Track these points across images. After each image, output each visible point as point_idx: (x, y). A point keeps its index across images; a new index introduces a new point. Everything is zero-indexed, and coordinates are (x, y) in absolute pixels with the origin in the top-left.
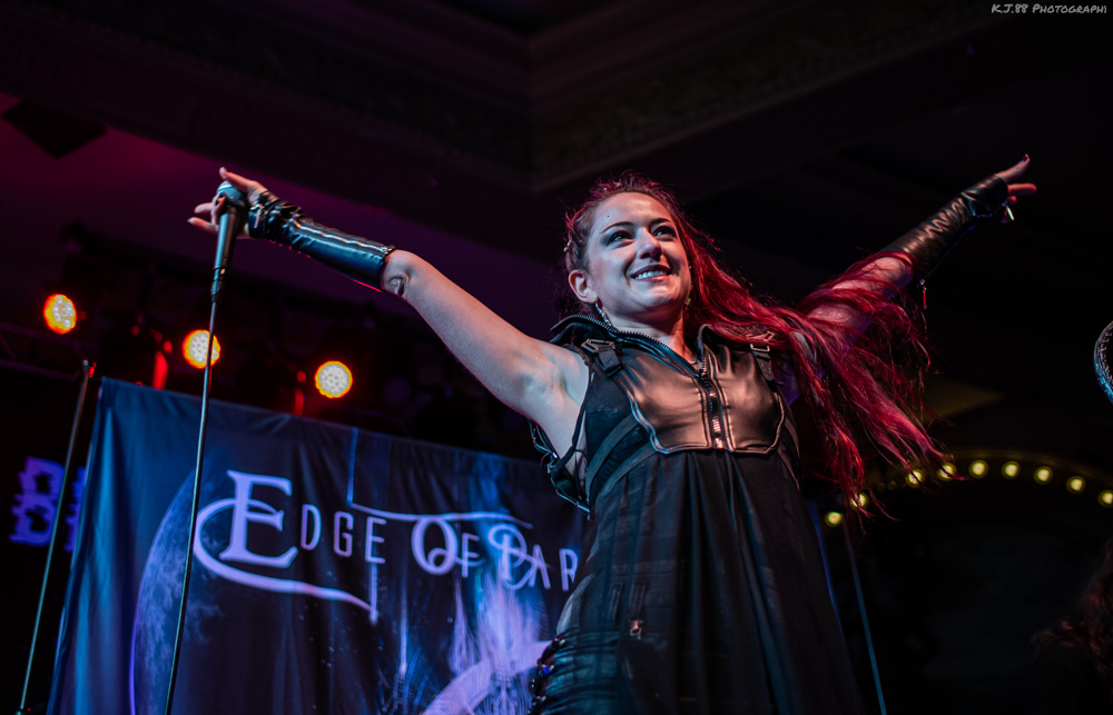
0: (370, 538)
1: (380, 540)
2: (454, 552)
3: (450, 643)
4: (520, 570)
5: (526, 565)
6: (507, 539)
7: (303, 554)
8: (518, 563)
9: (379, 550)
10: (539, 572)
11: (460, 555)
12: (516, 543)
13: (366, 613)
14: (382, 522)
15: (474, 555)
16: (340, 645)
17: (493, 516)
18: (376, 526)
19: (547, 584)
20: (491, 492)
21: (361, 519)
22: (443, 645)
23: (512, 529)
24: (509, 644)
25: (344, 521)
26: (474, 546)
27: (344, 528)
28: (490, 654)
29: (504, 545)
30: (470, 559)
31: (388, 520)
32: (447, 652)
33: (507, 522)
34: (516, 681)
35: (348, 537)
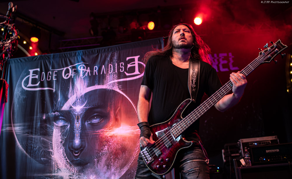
1: (56, 75)
3: (68, 92)
5: (86, 72)
6: (82, 67)
10: (88, 73)
11: (72, 74)
12: (84, 68)
13: (53, 90)
14: (57, 71)
15: (75, 73)
17: (80, 63)
18: (55, 72)
20: (80, 58)
22: (67, 93)
23: (83, 65)
24: (81, 89)
25: (50, 73)
26: (75, 71)
27: (49, 75)
28: (76, 93)
29: (81, 69)
30: (74, 74)
31: (58, 71)
32: (67, 95)
33: (82, 64)
35: (50, 76)
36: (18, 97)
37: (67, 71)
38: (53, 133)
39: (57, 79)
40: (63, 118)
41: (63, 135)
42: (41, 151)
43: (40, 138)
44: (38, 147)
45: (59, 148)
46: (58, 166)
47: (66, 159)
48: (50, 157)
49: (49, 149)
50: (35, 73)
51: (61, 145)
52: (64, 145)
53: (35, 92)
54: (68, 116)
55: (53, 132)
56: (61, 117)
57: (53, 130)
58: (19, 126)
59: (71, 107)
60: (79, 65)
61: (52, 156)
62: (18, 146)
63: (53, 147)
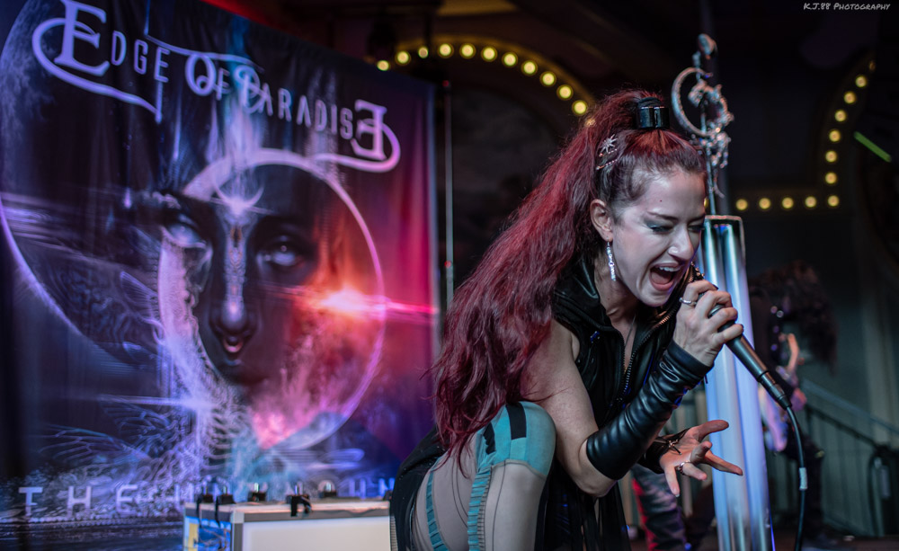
0: (159, 63)
2: (212, 79)
4: (254, 100)
7: (113, 69)
8: (254, 95)
9: (164, 72)
16: (135, 136)
19: (270, 111)
21: (153, 48)
34: (247, 172)
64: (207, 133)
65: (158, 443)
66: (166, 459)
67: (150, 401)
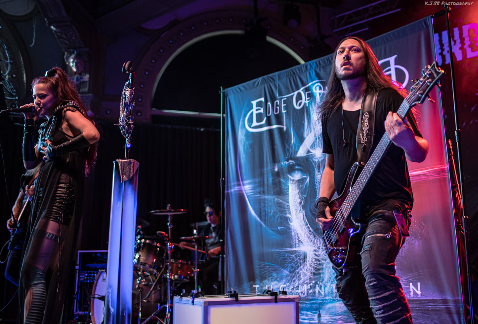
36: (243, 143)
37: (299, 97)
38: (288, 191)
39: (287, 111)
40: (299, 168)
41: (302, 192)
42: (277, 217)
43: (274, 199)
44: (272, 211)
45: (298, 212)
46: (299, 237)
47: (308, 228)
48: (288, 226)
49: (286, 214)
50: (259, 104)
51: (299, 208)
52: (304, 207)
53: (261, 133)
54: (306, 165)
55: (288, 189)
56: (297, 168)
57: (288, 186)
58: (249, 184)
59: (308, 151)
60: (313, 85)
61: (291, 224)
62: (250, 213)
63: (291, 211)
64: (303, 125)
65: (292, 267)
66: (295, 274)
67: (289, 250)
